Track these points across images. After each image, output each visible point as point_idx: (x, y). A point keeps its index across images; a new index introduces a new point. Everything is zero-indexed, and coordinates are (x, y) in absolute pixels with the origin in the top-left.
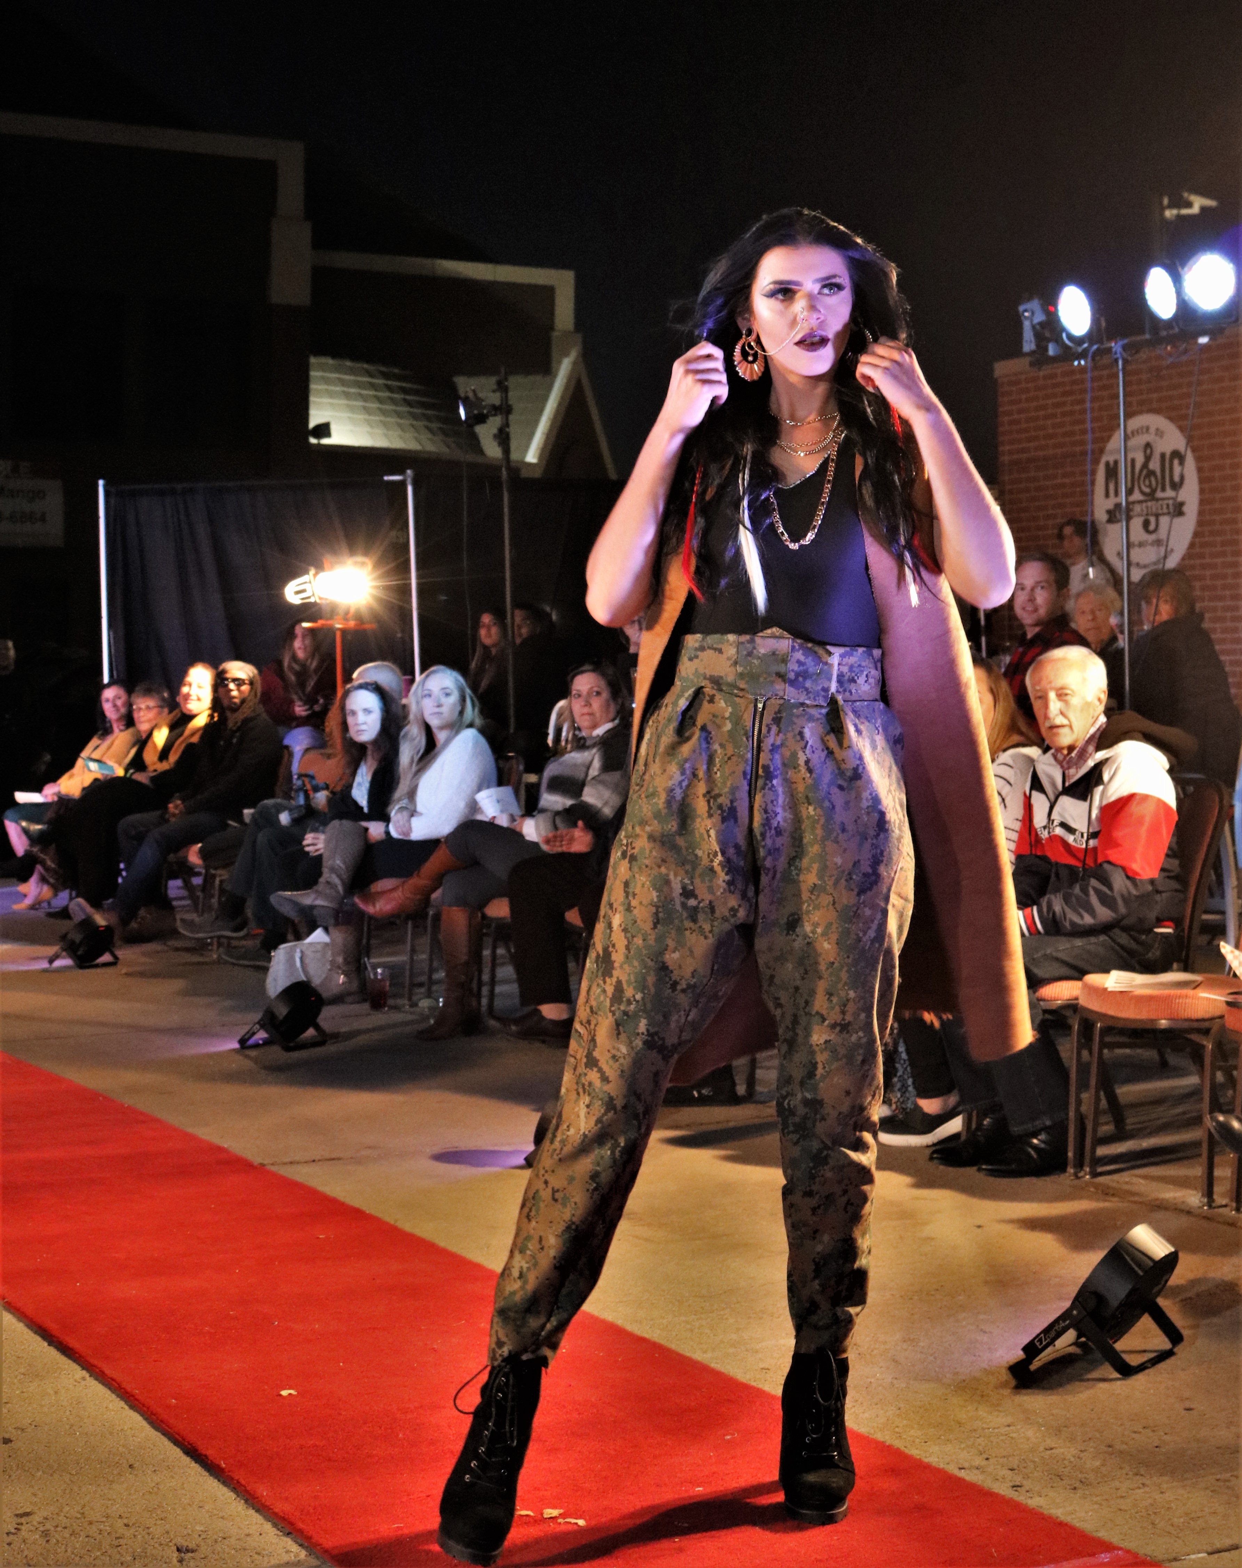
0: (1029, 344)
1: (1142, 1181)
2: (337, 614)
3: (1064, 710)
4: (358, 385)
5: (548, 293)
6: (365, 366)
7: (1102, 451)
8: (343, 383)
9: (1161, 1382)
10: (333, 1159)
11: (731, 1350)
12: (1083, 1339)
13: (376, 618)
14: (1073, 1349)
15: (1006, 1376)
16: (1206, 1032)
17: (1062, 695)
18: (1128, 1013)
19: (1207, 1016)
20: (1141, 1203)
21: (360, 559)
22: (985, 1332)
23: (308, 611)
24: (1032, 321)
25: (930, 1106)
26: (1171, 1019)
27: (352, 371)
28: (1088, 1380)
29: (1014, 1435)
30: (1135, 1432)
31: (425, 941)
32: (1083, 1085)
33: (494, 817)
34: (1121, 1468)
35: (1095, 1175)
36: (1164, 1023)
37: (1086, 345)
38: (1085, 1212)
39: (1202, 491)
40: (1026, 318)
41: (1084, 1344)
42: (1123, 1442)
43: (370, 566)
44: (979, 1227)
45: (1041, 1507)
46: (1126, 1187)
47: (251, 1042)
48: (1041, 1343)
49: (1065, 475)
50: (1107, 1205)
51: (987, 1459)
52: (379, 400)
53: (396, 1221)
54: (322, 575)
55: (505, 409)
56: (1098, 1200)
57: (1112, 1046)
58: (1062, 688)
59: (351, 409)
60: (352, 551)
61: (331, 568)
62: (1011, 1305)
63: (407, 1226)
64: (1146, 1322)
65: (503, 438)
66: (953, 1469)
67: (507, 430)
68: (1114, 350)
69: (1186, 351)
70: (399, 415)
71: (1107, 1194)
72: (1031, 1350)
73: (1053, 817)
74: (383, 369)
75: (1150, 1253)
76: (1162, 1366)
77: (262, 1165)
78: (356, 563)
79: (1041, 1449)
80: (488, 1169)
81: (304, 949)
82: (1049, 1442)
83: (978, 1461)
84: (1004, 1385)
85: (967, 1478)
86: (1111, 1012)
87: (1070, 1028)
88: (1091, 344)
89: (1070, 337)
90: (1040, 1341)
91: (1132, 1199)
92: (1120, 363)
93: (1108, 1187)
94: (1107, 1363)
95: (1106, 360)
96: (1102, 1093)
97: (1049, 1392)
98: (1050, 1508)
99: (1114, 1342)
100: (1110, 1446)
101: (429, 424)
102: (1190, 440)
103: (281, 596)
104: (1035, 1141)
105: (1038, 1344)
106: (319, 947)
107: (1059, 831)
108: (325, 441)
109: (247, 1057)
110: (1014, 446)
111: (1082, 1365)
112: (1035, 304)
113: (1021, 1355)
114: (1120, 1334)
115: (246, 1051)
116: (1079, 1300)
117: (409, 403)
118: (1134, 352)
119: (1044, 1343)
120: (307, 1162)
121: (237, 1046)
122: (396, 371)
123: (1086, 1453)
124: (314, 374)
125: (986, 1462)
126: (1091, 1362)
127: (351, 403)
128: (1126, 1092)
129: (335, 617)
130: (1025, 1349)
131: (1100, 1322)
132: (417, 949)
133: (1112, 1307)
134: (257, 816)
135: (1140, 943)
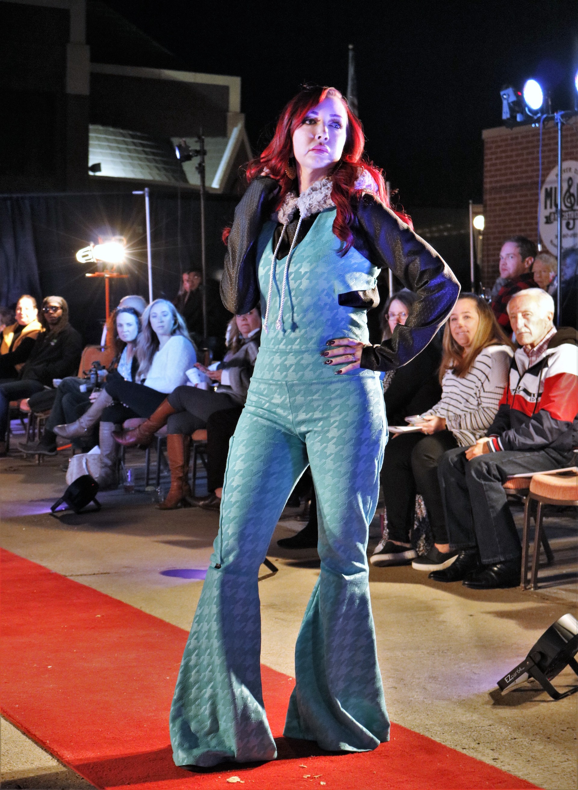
0: (506, 115)
1: (564, 592)
2: (107, 269)
3: (527, 324)
4: (117, 142)
5: (225, 90)
6: (121, 131)
7: (543, 182)
8: (108, 140)
9: (576, 703)
10: (105, 573)
12: (532, 679)
13: (129, 271)
14: (526, 684)
15: (487, 698)
17: (525, 315)
18: (557, 497)
20: (563, 604)
21: (118, 237)
22: (475, 674)
23: (90, 267)
24: (508, 101)
25: (442, 548)
27: (114, 134)
28: (535, 701)
29: (494, 731)
30: (563, 730)
31: (155, 456)
32: (530, 538)
33: (197, 384)
34: (555, 750)
35: (536, 588)
37: (539, 115)
38: (532, 609)
40: (505, 99)
41: (532, 682)
42: (555, 736)
43: (125, 241)
44: (471, 615)
45: (510, 771)
46: (553, 595)
47: (58, 509)
48: (508, 680)
49: (521, 196)
50: (544, 605)
51: (479, 744)
52: (129, 151)
53: (141, 607)
54: (97, 246)
55: (202, 153)
56: (538, 602)
57: (547, 516)
58: (525, 311)
59: (113, 155)
60: (114, 234)
61: (103, 243)
62: (490, 659)
63: (147, 610)
64: (568, 669)
65: (201, 170)
66: (459, 749)
67: (203, 164)
68: (556, 117)
70: (140, 159)
71: (544, 599)
72: (502, 684)
73: (520, 385)
74: (131, 132)
75: (572, 631)
77: (65, 576)
78: (116, 240)
79: (509, 739)
80: (192, 580)
81: (87, 458)
82: (514, 735)
83: (473, 745)
84: (487, 703)
85: (467, 754)
86: (549, 496)
87: (523, 504)
88: (543, 113)
89: (530, 110)
90: (508, 679)
91: (558, 602)
92: (559, 125)
93: (544, 595)
94: (546, 692)
95: (551, 124)
96: (541, 543)
98: (515, 772)
99: (550, 680)
100: (549, 738)
101: (157, 165)
103: (75, 260)
104: (496, 569)
105: (506, 680)
107: (522, 394)
108: (98, 174)
109: (56, 517)
110: (492, 179)
111: (531, 693)
112: (510, 91)
113: (497, 686)
114: (553, 676)
115: (55, 514)
116: (530, 657)
117: (146, 153)
118: (567, 118)
119: (510, 680)
120: (90, 575)
121: (50, 511)
122: (139, 134)
123: (534, 742)
124: (91, 135)
125: (478, 745)
126: (537, 691)
127: (113, 152)
128: (554, 543)
129: (105, 271)
130: (499, 683)
131: (543, 670)
132: (152, 459)
133: (549, 661)
134: (63, 385)
135: (564, 457)
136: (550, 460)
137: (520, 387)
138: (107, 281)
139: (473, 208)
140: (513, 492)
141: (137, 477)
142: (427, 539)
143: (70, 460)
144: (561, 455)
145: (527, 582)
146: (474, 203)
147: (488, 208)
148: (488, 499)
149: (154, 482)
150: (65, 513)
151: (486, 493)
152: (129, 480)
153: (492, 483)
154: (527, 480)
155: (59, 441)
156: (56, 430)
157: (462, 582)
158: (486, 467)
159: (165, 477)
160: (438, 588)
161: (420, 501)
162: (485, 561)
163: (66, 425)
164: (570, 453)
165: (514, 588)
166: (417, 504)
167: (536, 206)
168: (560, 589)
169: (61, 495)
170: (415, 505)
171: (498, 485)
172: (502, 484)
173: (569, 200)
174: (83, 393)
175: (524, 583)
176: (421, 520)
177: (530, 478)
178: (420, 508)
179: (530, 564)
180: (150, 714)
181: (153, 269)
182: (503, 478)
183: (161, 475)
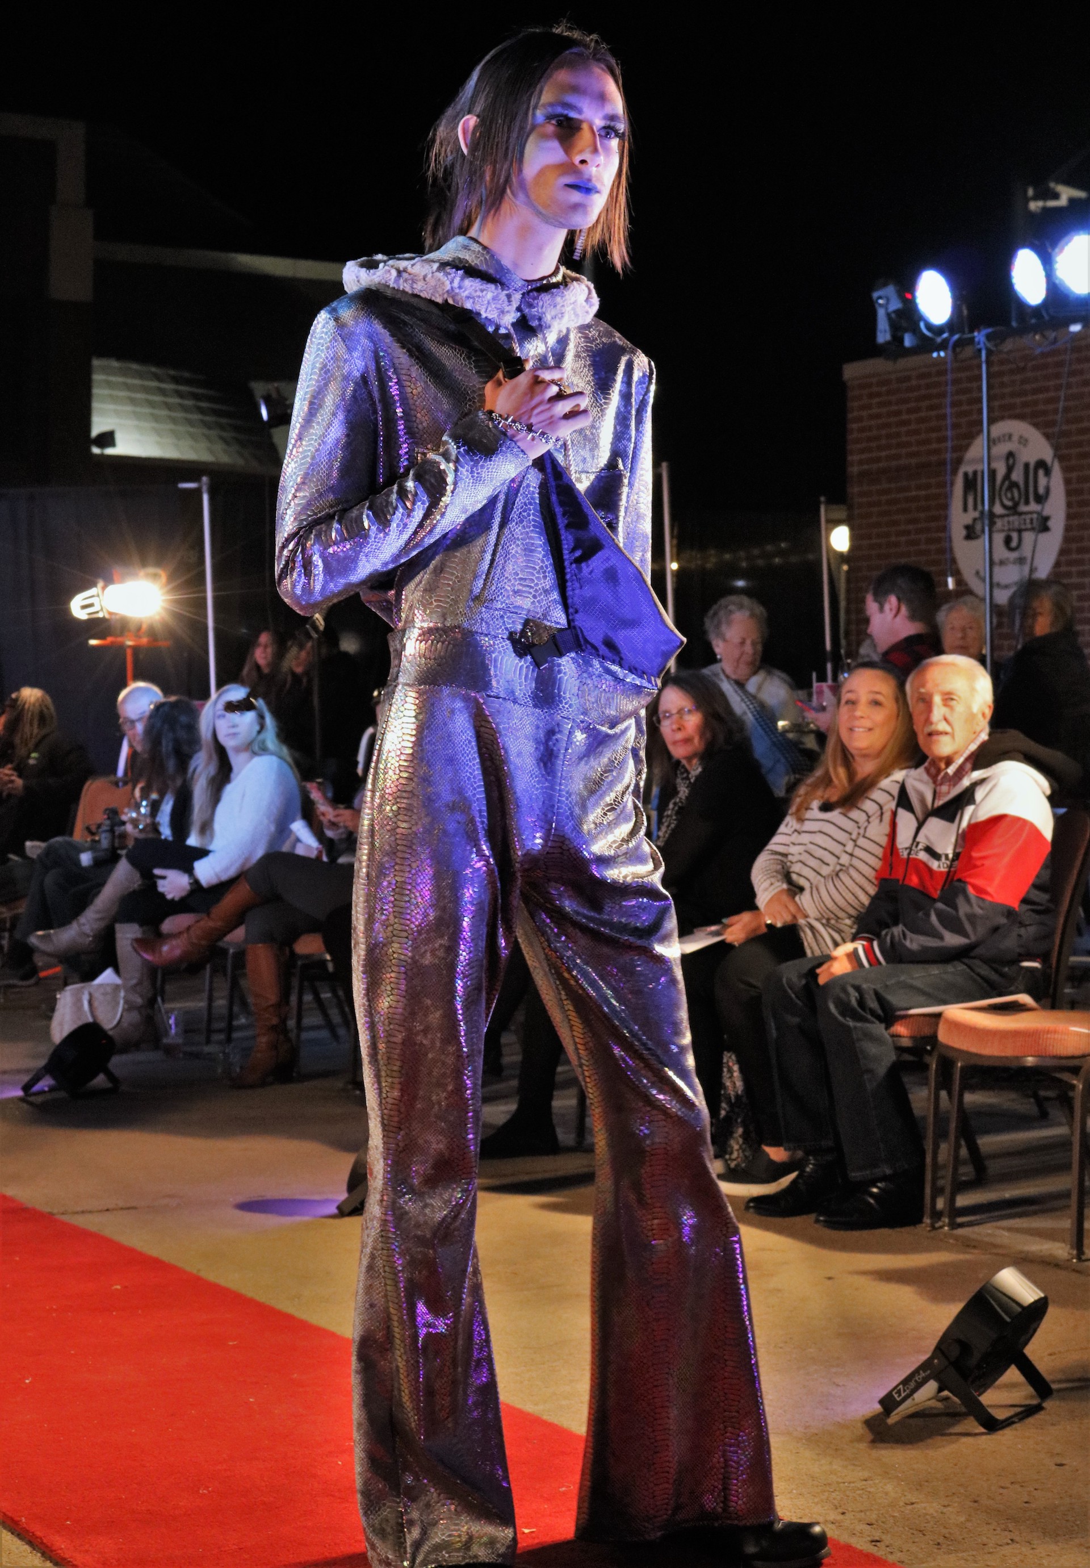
0: (883, 335)
1: (1006, 1233)
2: (129, 631)
3: (948, 715)
4: (146, 390)
6: (153, 369)
7: (958, 462)
8: (128, 387)
9: (1029, 1438)
10: (128, 1208)
11: (564, 1403)
12: (946, 1393)
13: (171, 633)
14: (933, 1403)
15: (861, 1430)
16: (1075, 1070)
17: (948, 700)
18: (991, 1050)
19: (1078, 1052)
21: (151, 570)
22: (838, 1385)
23: (97, 626)
24: (886, 309)
25: (776, 1154)
26: (1039, 1056)
27: (140, 375)
28: (951, 1434)
29: (872, 1490)
30: (1003, 1488)
31: (222, 988)
32: (941, 1134)
34: (988, 1524)
35: (954, 1226)
36: (1030, 1061)
37: (945, 335)
38: (944, 1264)
39: (1069, 505)
40: (880, 305)
41: (947, 1398)
42: (989, 1497)
43: (164, 578)
44: (830, 1278)
46: (986, 1239)
47: (36, 1088)
48: (900, 1395)
49: (919, 488)
50: (968, 1257)
51: (843, 1513)
52: (168, 407)
53: (199, 1270)
54: (111, 588)
56: (957, 1252)
57: (972, 1088)
58: (949, 693)
59: (138, 416)
60: (144, 564)
61: (121, 581)
62: (865, 1358)
63: (210, 1275)
64: (1013, 1374)
68: (976, 340)
69: (1055, 340)
70: (190, 423)
71: (968, 1246)
72: (888, 1403)
73: (918, 839)
74: (172, 372)
75: (1018, 1299)
76: (1031, 1420)
77: (51, 1214)
78: (147, 575)
79: (902, 1504)
80: (297, 1219)
81: (92, 991)
82: (910, 1497)
83: (833, 1516)
84: (860, 1439)
86: (974, 1050)
87: (926, 1069)
88: (952, 331)
89: (929, 326)
90: (899, 1392)
91: (996, 1251)
92: (984, 354)
93: (969, 1239)
94: (972, 1418)
95: (968, 351)
96: (963, 1143)
97: (910, 1446)
99: (979, 1395)
100: (975, 1502)
101: (223, 434)
102: (1056, 448)
103: (67, 611)
104: (875, 1190)
105: (896, 1396)
106: (109, 990)
107: (923, 856)
108: (110, 451)
109: (31, 1104)
110: (864, 456)
111: (944, 1419)
112: (890, 290)
113: (878, 1408)
114: (984, 1387)
115: (32, 1099)
116: (940, 1349)
117: (201, 411)
118: (998, 341)
119: (903, 1395)
120: (101, 1211)
121: (20, 1093)
122: (187, 375)
123: (949, 1508)
124: (97, 377)
125: (842, 1517)
126: (955, 1416)
127: (138, 409)
128: (987, 1142)
129: (126, 634)
130: (882, 1402)
131: (964, 1373)
132: (216, 994)
133: (977, 1356)
134: (48, 852)
135: (1002, 975)
136: (974, 981)
137: (918, 843)
138: (129, 654)
139: (826, 511)
140: (906, 1042)
141: (188, 1029)
142: (746, 1136)
143: (58, 996)
144: (996, 971)
145: (937, 1215)
146: (829, 502)
147: (856, 512)
148: (860, 1056)
149: (222, 1037)
150: (49, 1097)
151: (857, 1045)
152: (173, 1031)
153: (868, 1025)
154: (934, 1020)
155: (39, 961)
156: (33, 940)
157: (813, 1217)
158: (857, 994)
159: (241, 1028)
160: (767, 1228)
161: (731, 1064)
162: (855, 1175)
163: (52, 931)
164: (1014, 968)
165: (912, 1228)
166: (725, 1070)
167: (946, 507)
168: (999, 1228)
169: (42, 1062)
170: (722, 1071)
171: (878, 1028)
172: (887, 1028)
173: (1009, 495)
174: (85, 869)
175: (931, 1218)
176: (733, 1100)
177: (938, 1016)
178: (731, 1077)
179: (941, 1183)
180: (219, 1467)
181: (216, 630)
182: (889, 1016)
183: (235, 1023)
